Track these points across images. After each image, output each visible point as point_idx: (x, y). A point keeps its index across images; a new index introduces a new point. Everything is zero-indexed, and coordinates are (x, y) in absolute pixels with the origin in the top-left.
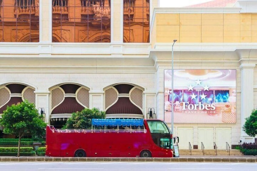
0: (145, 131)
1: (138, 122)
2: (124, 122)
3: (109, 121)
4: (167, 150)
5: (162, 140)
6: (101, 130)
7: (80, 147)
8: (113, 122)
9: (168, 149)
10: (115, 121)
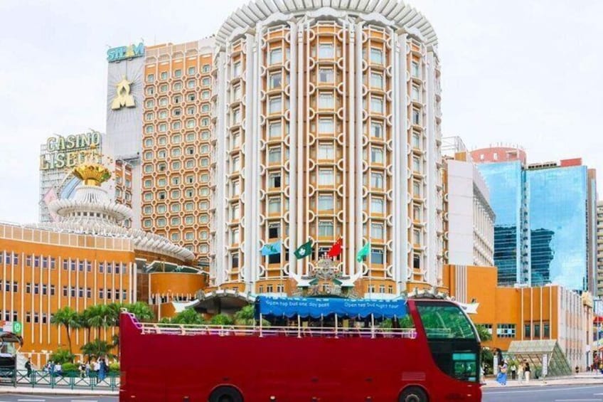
0: (410, 333)
1: (393, 307)
2: (352, 305)
3: (311, 304)
4: (470, 386)
5: (456, 357)
6: (285, 330)
7: (225, 380)
8: (322, 305)
9: (471, 383)
10: (326, 302)
